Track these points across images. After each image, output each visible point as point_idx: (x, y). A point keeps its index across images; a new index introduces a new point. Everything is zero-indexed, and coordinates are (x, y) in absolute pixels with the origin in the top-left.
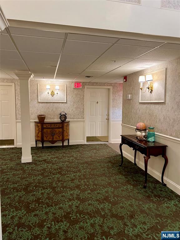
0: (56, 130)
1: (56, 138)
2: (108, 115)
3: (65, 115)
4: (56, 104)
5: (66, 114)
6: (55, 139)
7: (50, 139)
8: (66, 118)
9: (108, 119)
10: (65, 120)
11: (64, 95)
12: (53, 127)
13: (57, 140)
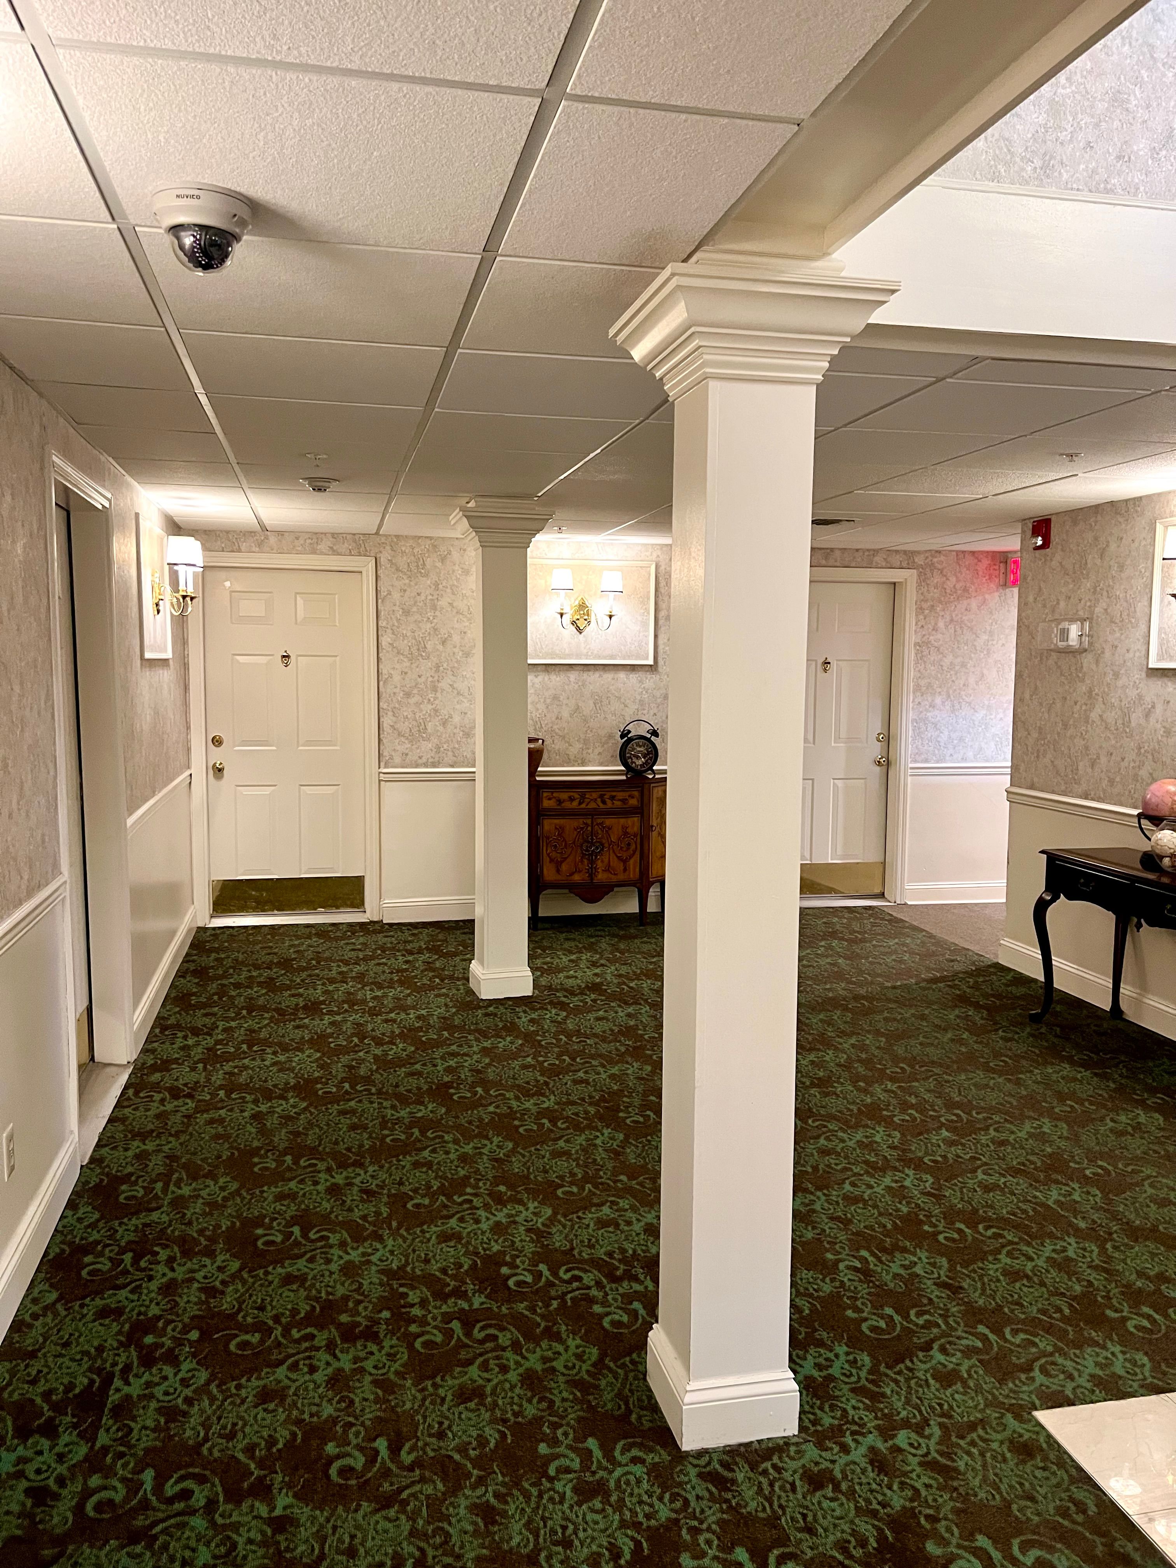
0: (608, 822)
1: (608, 868)
2: (887, 739)
3: (649, 740)
4: (597, 674)
5: (655, 733)
6: (601, 877)
7: (577, 878)
8: (653, 754)
9: (886, 763)
10: (651, 769)
11: (645, 624)
12: (592, 805)
13: (614, 879)
